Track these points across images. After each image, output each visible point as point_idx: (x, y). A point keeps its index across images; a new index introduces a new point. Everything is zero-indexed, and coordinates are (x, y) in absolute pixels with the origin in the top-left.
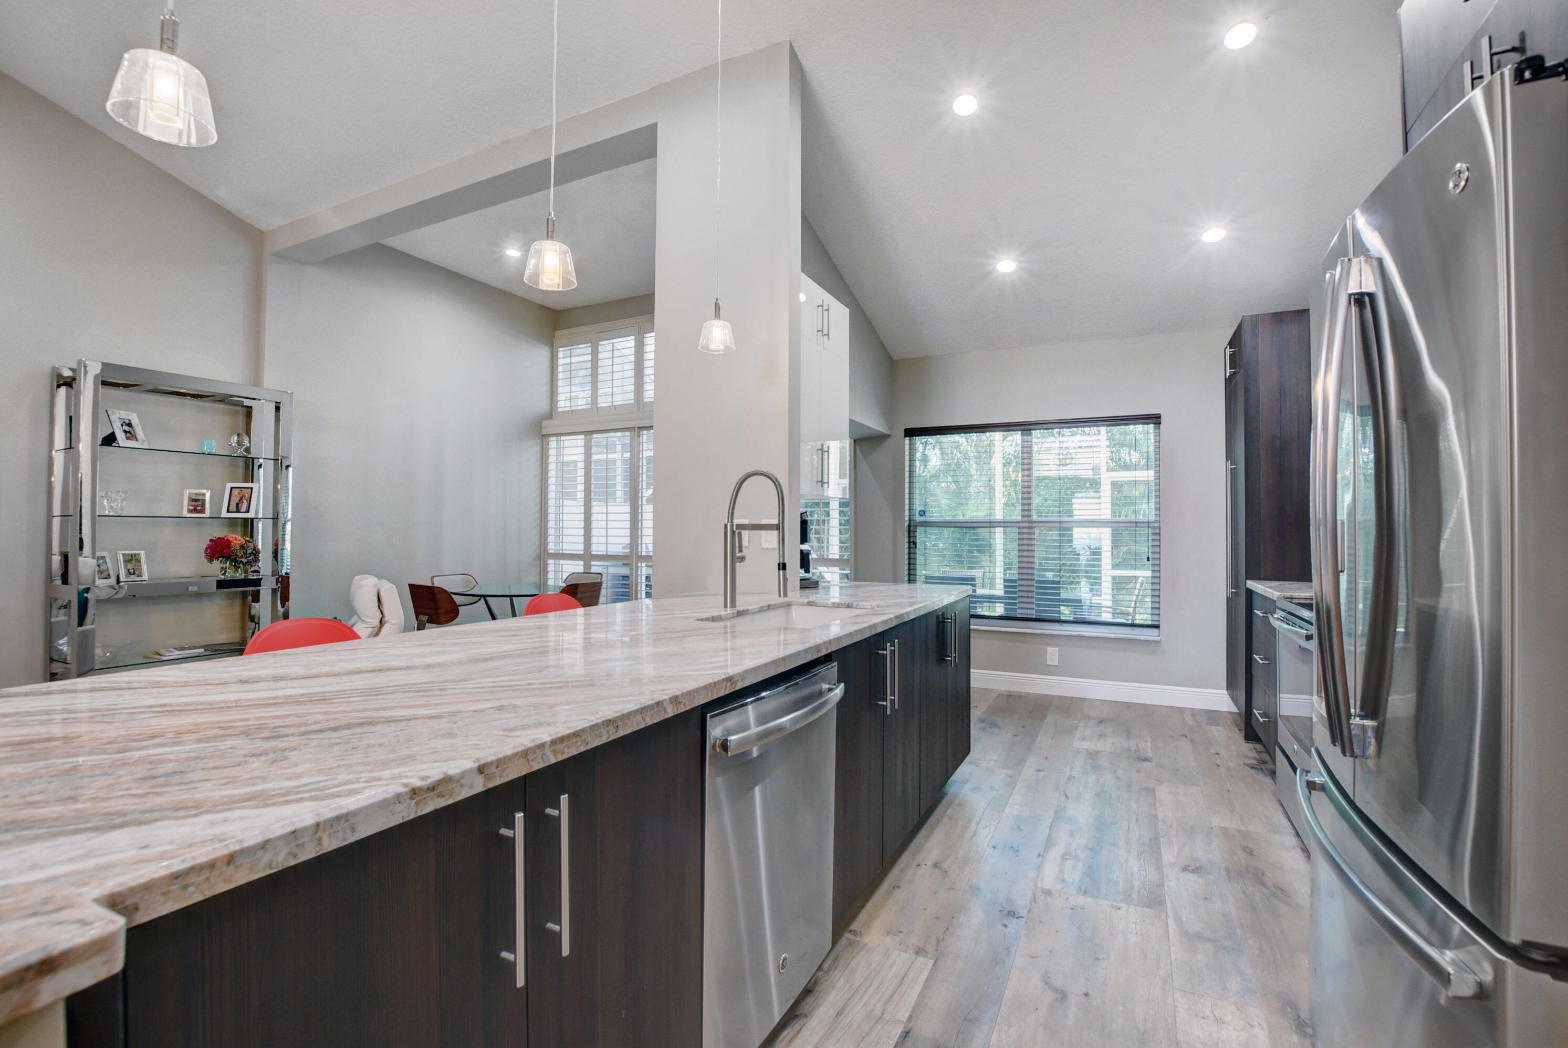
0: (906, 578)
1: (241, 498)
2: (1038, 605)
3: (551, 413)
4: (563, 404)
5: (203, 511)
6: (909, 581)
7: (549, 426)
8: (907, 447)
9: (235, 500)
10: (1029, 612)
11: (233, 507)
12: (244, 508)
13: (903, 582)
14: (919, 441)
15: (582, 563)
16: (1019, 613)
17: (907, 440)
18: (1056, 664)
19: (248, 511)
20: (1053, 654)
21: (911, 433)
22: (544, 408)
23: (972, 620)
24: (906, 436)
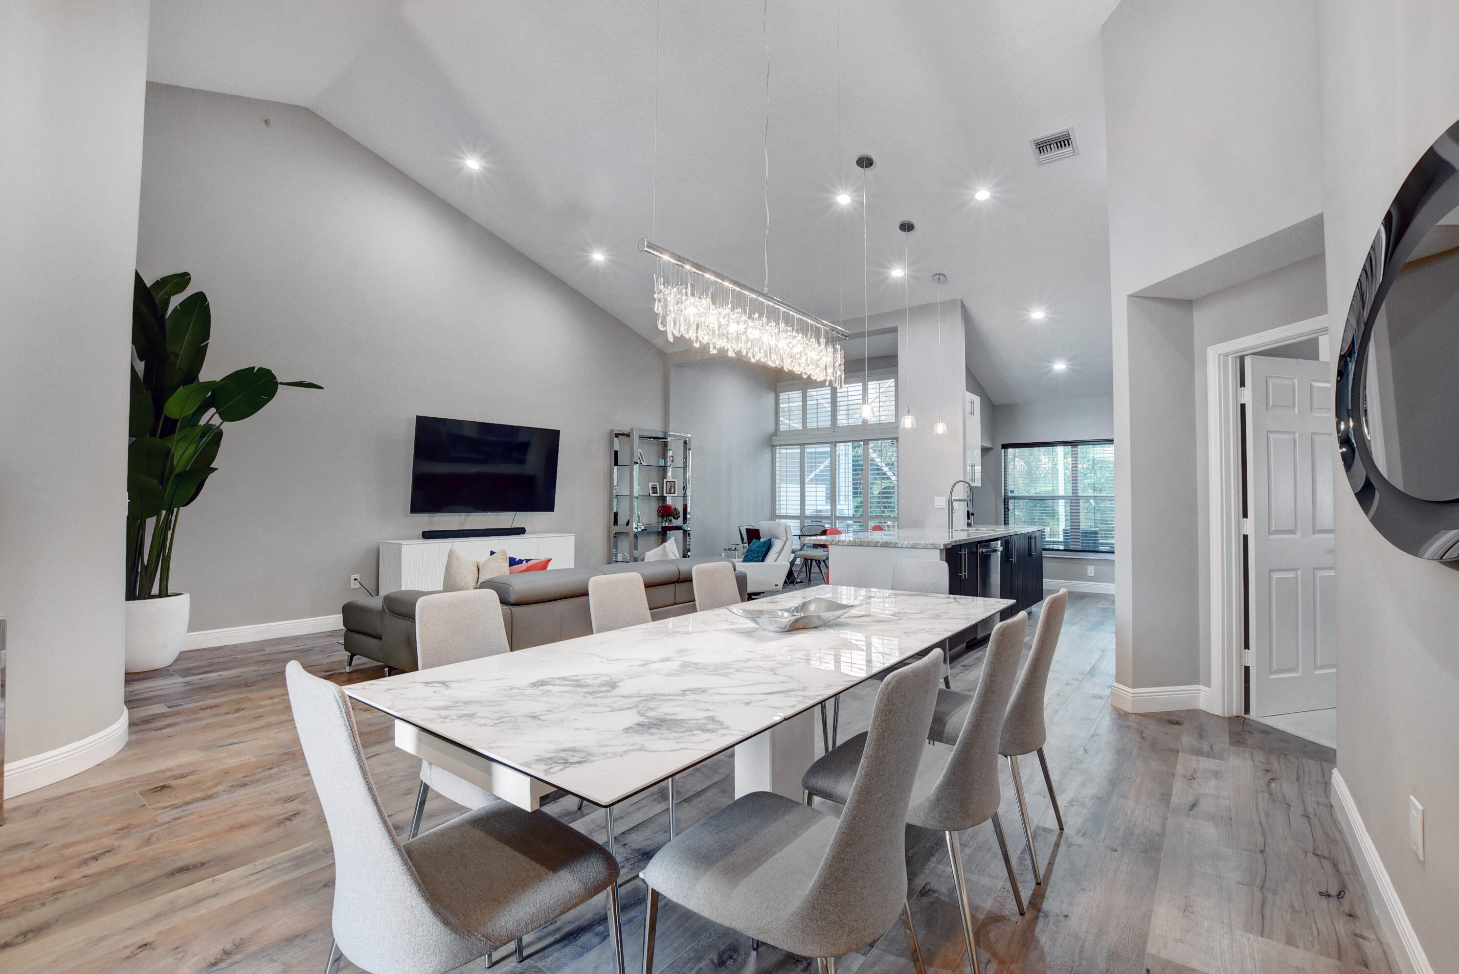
0: (1003, 522)
1: (671, 487)
2: (1082, 543)
3: (776, 432)
4: (783, 428)
5: (657, 493)
6: (1005, 524)
7: (776, 440)
8: (1003, 454)
9: (668, 488)
10: (1077, 547)
11: (668, 491)
12: (672, 492)
13: (1001, 524)
14: (1010, 450)
15: (799, 521)
16: (1071, 547)
17: (1003, 450)
18: (1093, 575)
19: (674, 493)
20: (1091, 570)
21: (1005, 446)
22: (771, 428)
23: (1043, 552)
24: (1002, 448)
